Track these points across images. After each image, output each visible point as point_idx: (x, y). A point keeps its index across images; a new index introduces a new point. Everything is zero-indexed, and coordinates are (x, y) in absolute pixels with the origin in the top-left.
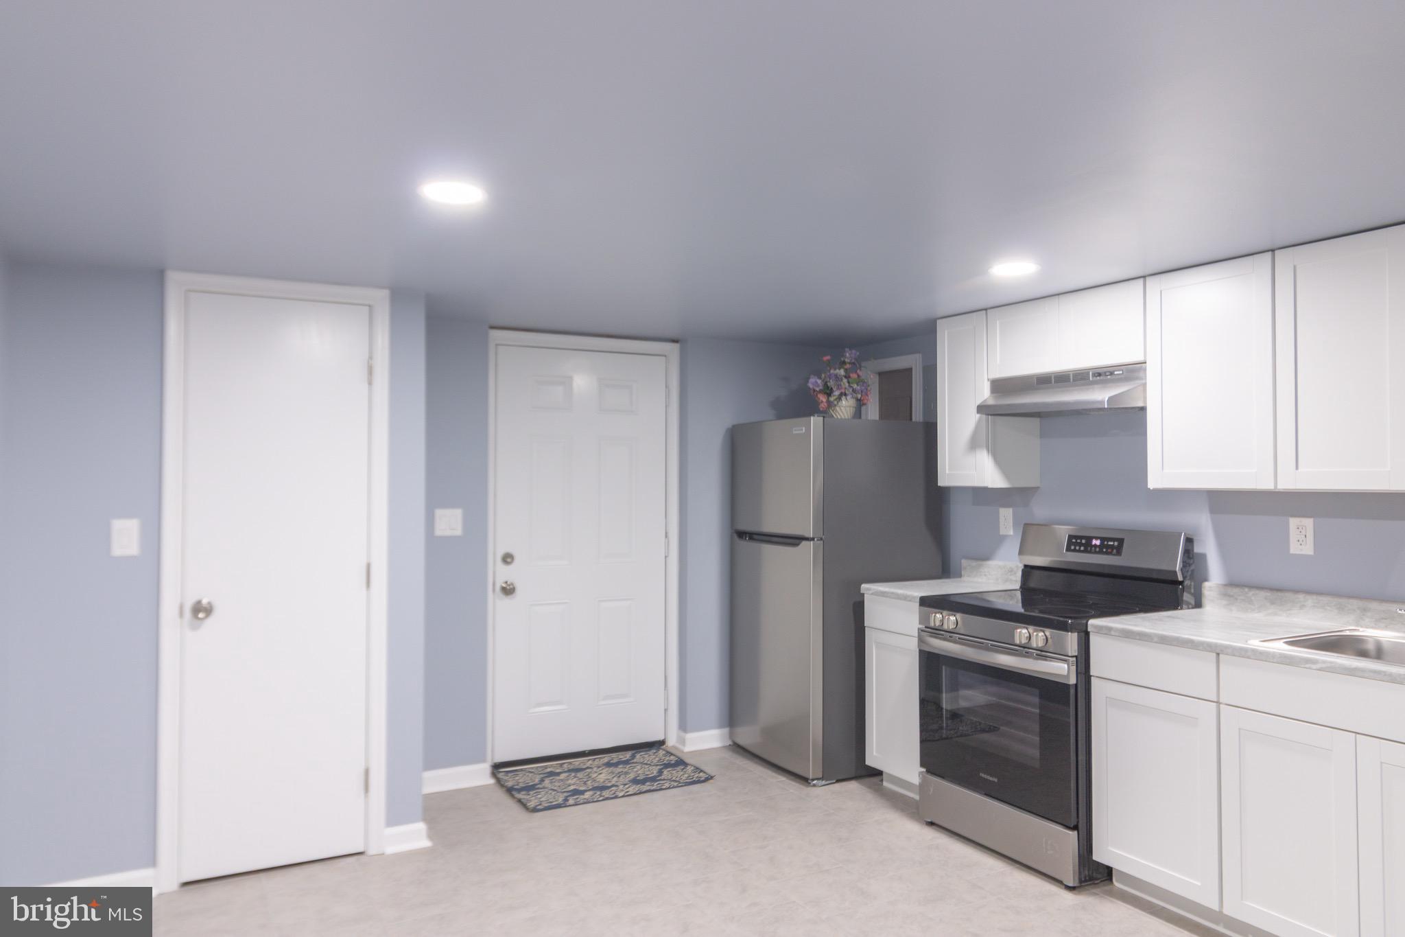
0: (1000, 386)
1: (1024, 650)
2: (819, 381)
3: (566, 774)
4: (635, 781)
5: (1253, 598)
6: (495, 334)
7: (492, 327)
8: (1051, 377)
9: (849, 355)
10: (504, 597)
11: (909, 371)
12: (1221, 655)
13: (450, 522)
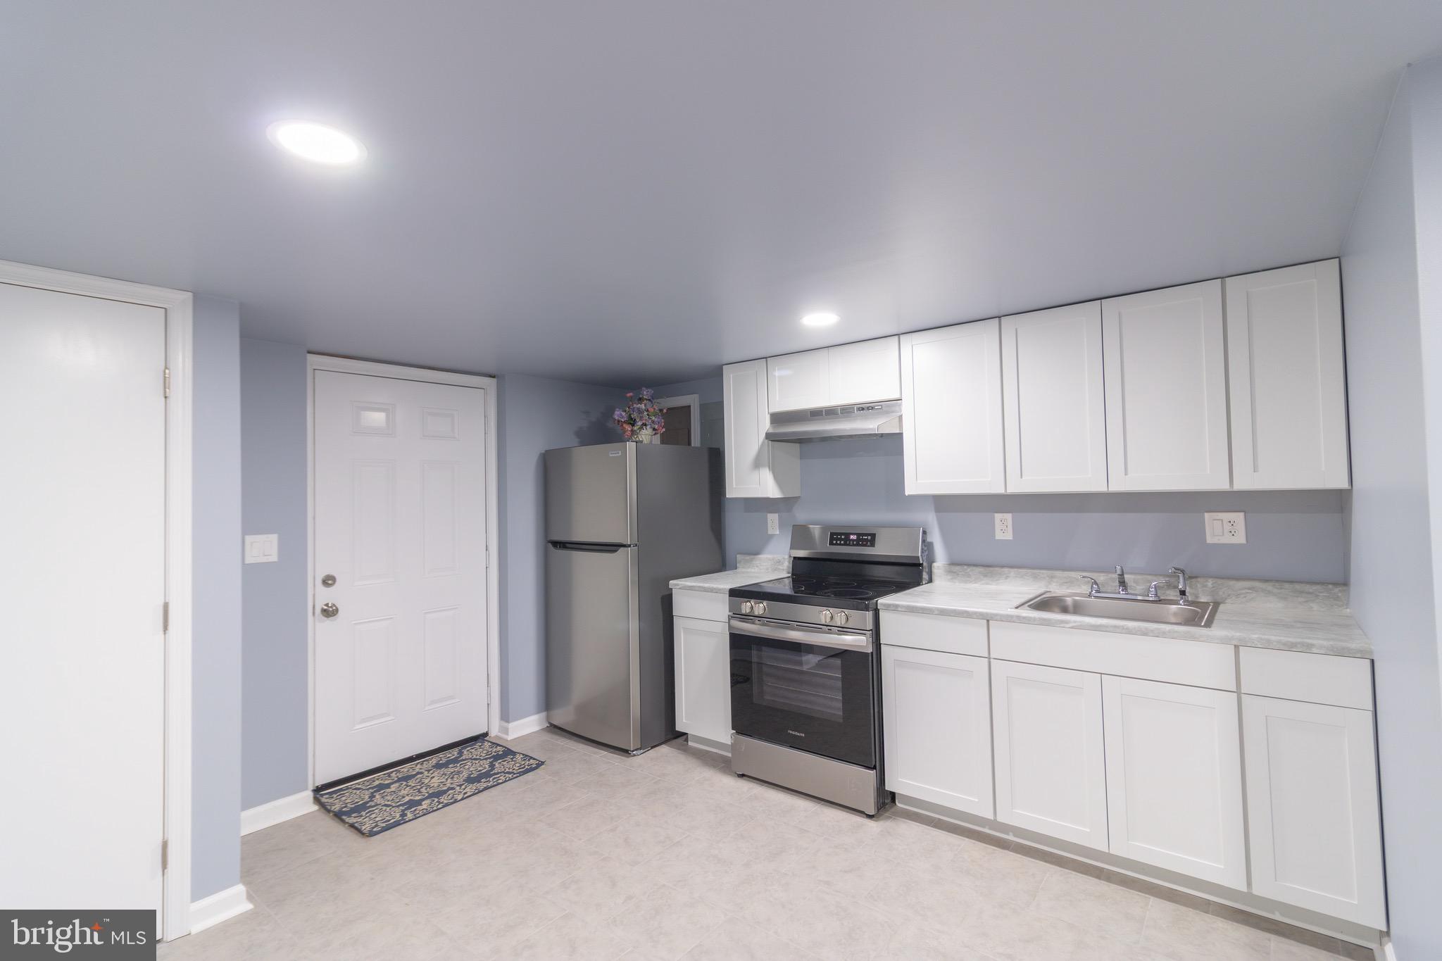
0: (777, 418)
1: (829, 628)
2: (624, 414)
3: (397, 785)
4: (470, 780)
5: (970, 573)
6: (312, 358)
7: (309, 352)
8: (822, 411)
9: (646, 393)
10: (326, 618)
11: (687, 409)
12: (990, 621)
13: (264, 548)
